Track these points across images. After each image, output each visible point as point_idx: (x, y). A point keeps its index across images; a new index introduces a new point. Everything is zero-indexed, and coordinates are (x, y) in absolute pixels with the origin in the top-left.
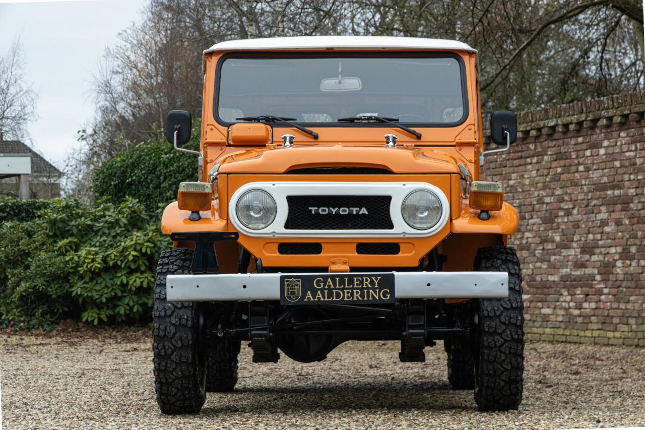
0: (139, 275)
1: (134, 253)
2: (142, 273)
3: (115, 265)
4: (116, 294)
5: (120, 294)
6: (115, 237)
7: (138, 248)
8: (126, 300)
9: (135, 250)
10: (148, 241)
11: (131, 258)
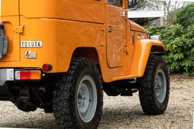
0: (177, 54)
1: (175, 46)
2: (179, 53)
3: (169, 51)
4: (169, 62)
5: (171, 62)
6: (170, 39)
7: (177, 44)
8: (173, 64)
9: (176, 45)
10: (181, 41)
11: (174, 48)
